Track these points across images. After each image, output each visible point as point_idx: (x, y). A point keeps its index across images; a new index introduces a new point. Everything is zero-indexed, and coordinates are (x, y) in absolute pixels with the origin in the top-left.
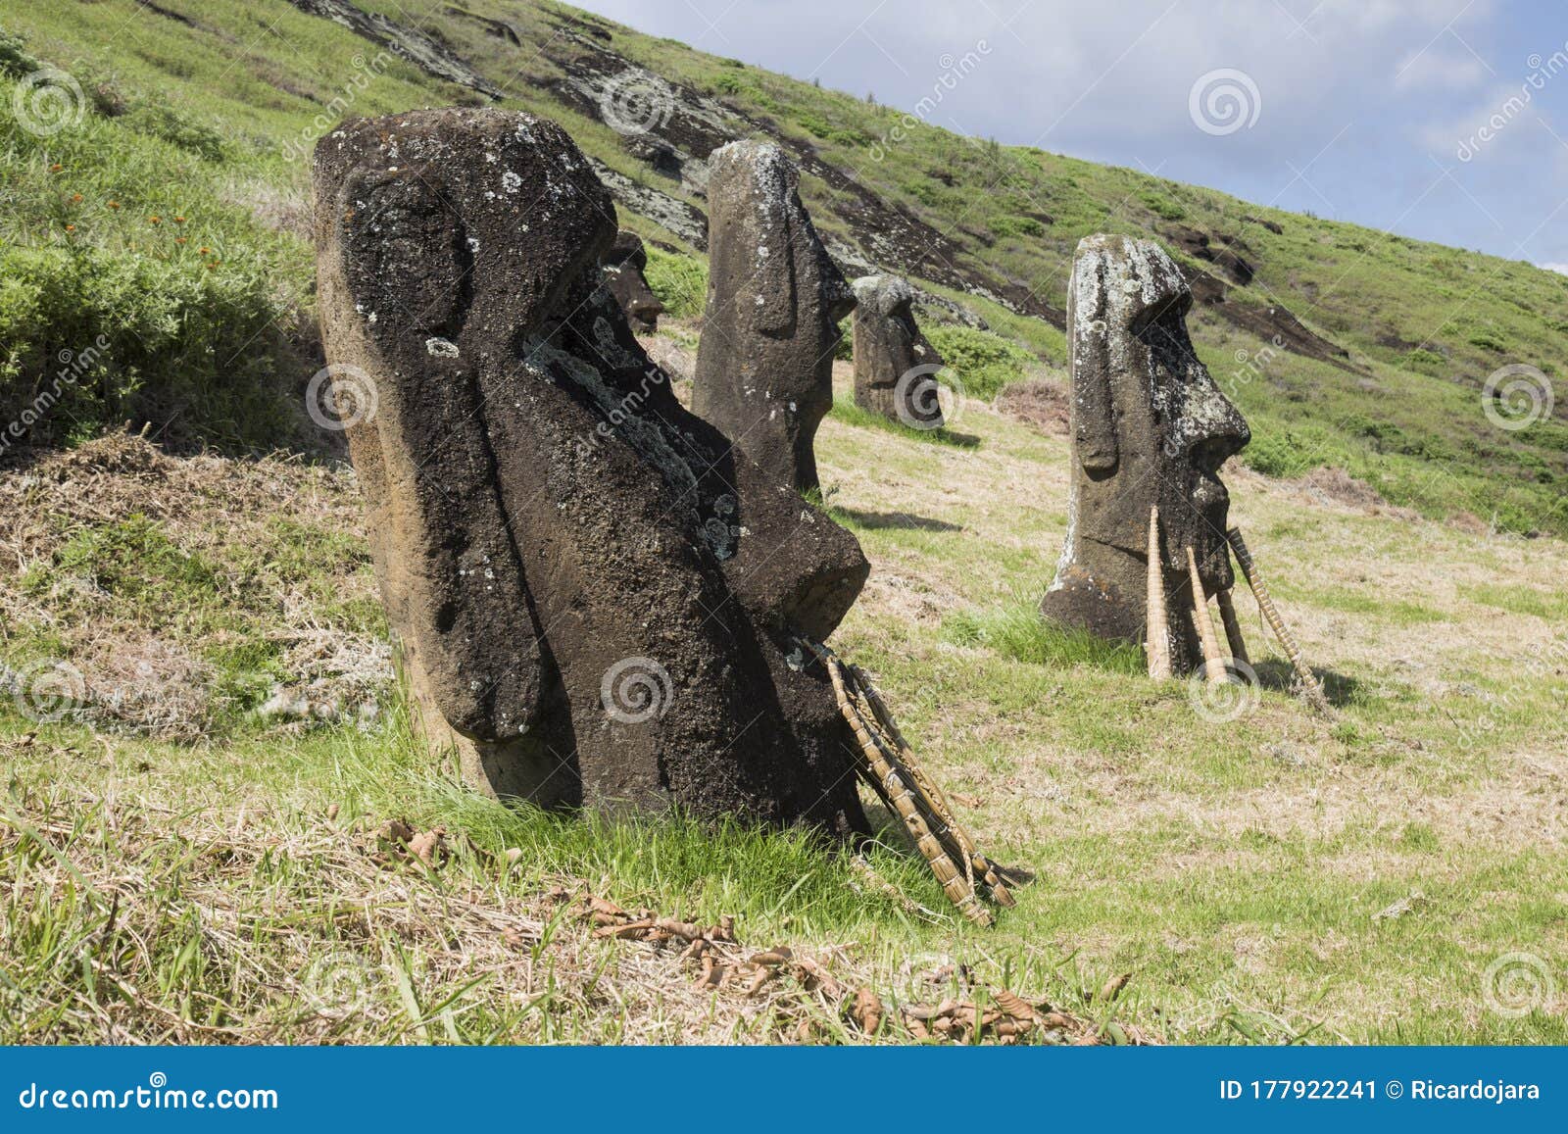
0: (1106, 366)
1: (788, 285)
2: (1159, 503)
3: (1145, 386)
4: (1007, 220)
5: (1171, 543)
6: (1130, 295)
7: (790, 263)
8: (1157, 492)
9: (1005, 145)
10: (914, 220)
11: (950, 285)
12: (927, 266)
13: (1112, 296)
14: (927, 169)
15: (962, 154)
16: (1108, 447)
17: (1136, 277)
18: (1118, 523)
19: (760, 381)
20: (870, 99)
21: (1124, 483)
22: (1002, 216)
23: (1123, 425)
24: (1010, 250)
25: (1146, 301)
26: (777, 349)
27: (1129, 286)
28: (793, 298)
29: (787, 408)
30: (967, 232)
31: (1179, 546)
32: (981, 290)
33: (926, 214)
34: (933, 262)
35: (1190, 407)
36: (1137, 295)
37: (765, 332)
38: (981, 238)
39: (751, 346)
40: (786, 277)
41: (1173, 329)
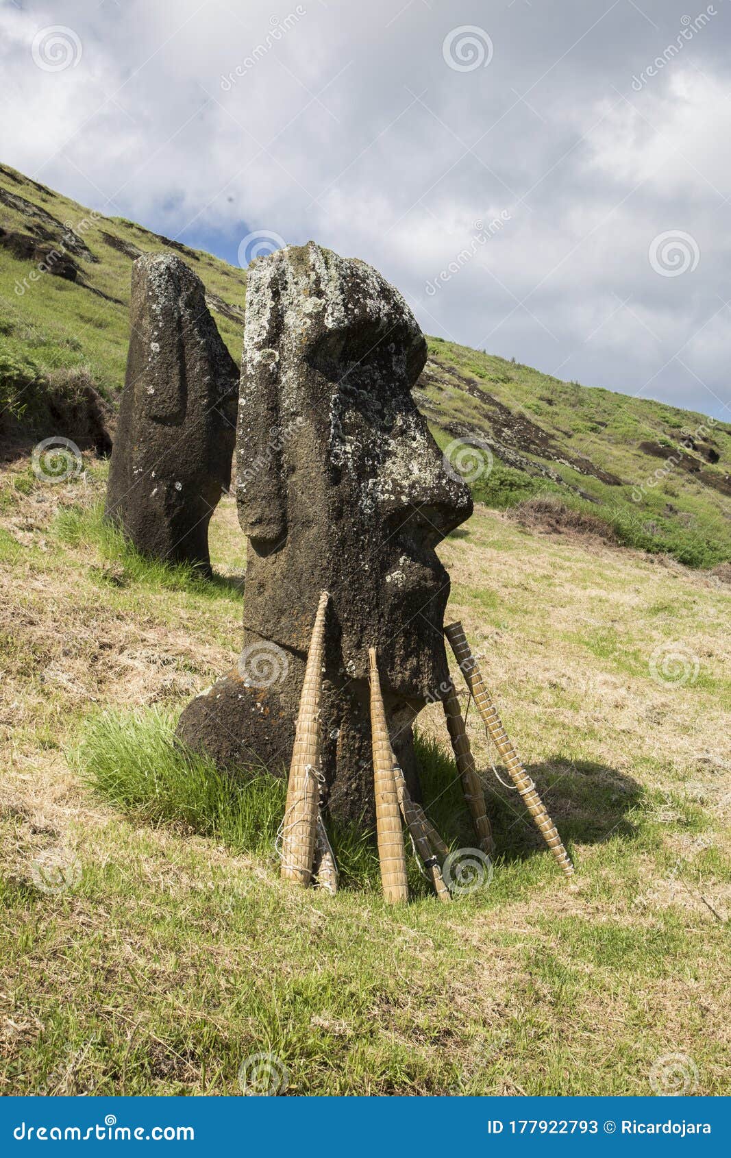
0: (275, 408)
1: (177, 377)
2: (332, 587)
3: (321, 433)
4: (580, 424)
5: (347, 642)
6: (309, 316)
7: (181, 358)
8: (330, 573)
9: (583, 384)
10: (529, 422)
11: (544, 457)
12: (532, 447)
13: (290, 319)
14: (539, 396)
15: (559, 389)
16: (273, 512)
17: (320, 294)
18: (282, 612)
19: (147, 462)
20: (513, 361)
21: (291, 558)
22: (578, 422)
23: (295, 484)
24: (581, 440)
25: (329, 323)
26: (166, 434)
27: (310, 305)
28: (183, 389)
29: (172, 487)
30: (558, 430)
31: (358, 646)
32: (562, 460)
33: (534, 419)
34: (537, 445)
35: (394, 467)
36: (318, 317)
37: (155, 419)
38: (566, 433)
39: (142, 432)
40: (176, 371)
41: (380, 368)
